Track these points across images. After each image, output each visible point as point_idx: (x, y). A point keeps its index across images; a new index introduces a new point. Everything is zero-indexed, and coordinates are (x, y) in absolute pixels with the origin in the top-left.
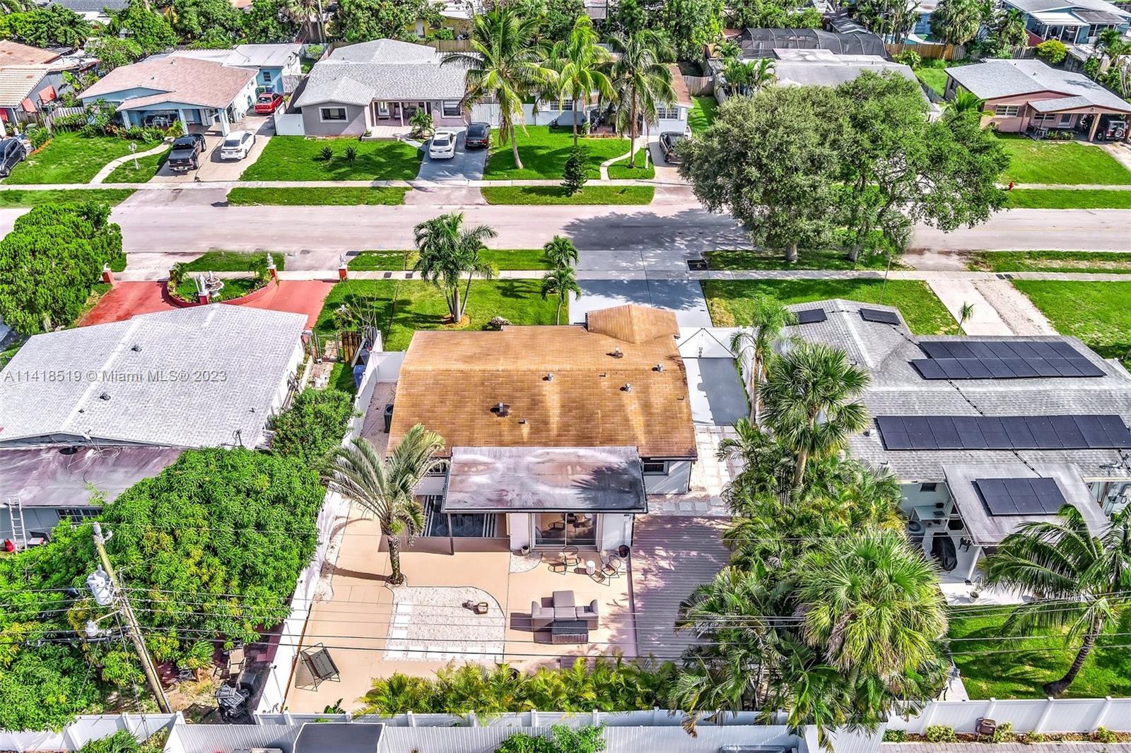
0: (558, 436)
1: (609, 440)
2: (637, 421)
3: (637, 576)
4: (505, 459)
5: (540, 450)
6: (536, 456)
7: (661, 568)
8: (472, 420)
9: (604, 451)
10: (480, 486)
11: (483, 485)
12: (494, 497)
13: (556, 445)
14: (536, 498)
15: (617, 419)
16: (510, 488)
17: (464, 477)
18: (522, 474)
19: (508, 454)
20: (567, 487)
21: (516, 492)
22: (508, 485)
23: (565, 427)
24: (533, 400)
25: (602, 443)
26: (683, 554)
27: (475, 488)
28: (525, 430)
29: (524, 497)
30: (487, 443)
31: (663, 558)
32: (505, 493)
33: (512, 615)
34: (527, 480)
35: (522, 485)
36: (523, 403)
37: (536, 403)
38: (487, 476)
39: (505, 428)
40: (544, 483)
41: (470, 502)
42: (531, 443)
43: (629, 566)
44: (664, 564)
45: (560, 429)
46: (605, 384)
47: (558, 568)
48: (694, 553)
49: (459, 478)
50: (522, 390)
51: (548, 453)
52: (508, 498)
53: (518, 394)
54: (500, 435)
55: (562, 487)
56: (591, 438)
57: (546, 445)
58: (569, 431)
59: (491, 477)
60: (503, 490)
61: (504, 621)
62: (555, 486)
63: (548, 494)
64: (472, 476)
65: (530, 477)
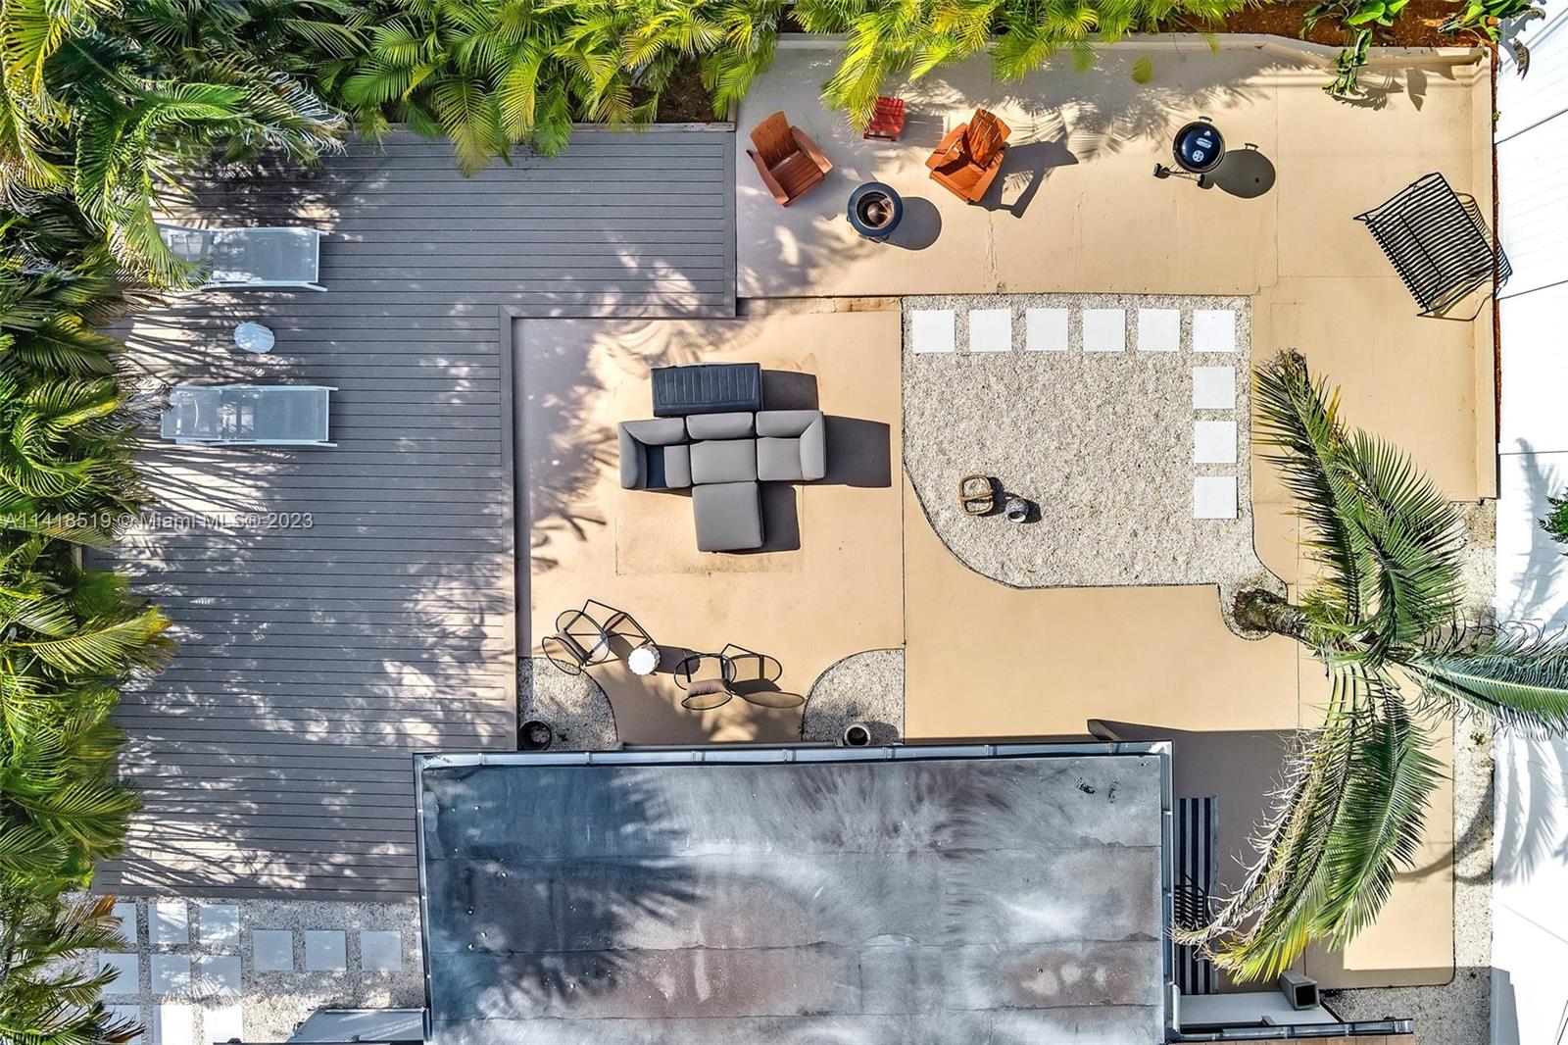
3: (500, 630)
7: (430, 667)
10: (1037, 881)
11: (1029, 885)
12: (984, 816)
14: (826, 817)
16: (926, 868)
17: (1105, 929)
18: (883, 947)
20: (712, 879)
21: (900, 845)
22: (934, 887)
26: (350, 733)
27: (1059, 867)
29: (871, 819)
31: (414, 710)
32: (945, 839)
33: (886, 482)
34: (864, 913)
35: (880, 889)
38: (1022, 936)
40: (798, 899)
41: (1070, 793)
43: (523, 682)
44: (417, 684)
47: (746, 672)
48: (317, 730)
49: (1125, 922)
52: (931, 813)
55: (732, 878)
59: (1000, 926)
60: (950, 855)
61: (911, 454)
62: (753, 882)
63: (779, 835)
64: (1074, 932)
65: (852, 930)
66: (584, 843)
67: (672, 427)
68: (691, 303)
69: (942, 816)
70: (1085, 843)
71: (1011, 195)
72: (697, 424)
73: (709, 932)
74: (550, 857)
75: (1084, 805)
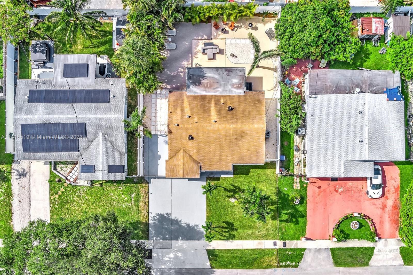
0: (212, 99)
1: (195, 97)
2: (186, 104)
4: (228, 89)
5: (217, 93)
6: (219, 91)
8: (239, 105)
9: (198, 93)
11: (234, 78)
12: (231, 73)
13: (212, 95)
14: (218, 72)
15: (193, 105)
16: (226, 76)
18: (222, 83)
19: (227, 92)
20: (209, 77)
21: (224, 75)
22: (227, 78)
23: (209, 102)
24: (220, 113)
25: (198, 96)
26: (176, 74)
27: (236, 77)
28: (222, 101)
29: (222, 73)
30: (234, 96)
31: (182, 72)
33: (224, 54)
35: (222, 78)
36: (224, 112)
37: (219, 112)
38: (233, 82)
39: (229, 102)
40: (216, 79)
42: (220, 96)
44: (182, 70)
45: (211, 101)
46: (196, 119)
48: (173, 74)
49: (241, 81)
50: (224, 117)
51: (215, 92)
53: (225, 115)
54: (230, 99)
55: (211, 77)
56: (201, 98)
57: (216, 96)
58: (208, 101)
59: (232, 82)
60: (228, 76)
61: (226, 52)
62: (213, 77)
63: (215, 74)
64: (237, 82)
65: (220, 81)
66: (200, 74)
67: (206, 47)
68: (207, 38)
69: (227, 73)
70: (238, 75)
71: (235, 30)
72: (208, 47)
73: (209, 81)
74: (197, 75)
75: (238, 72)
